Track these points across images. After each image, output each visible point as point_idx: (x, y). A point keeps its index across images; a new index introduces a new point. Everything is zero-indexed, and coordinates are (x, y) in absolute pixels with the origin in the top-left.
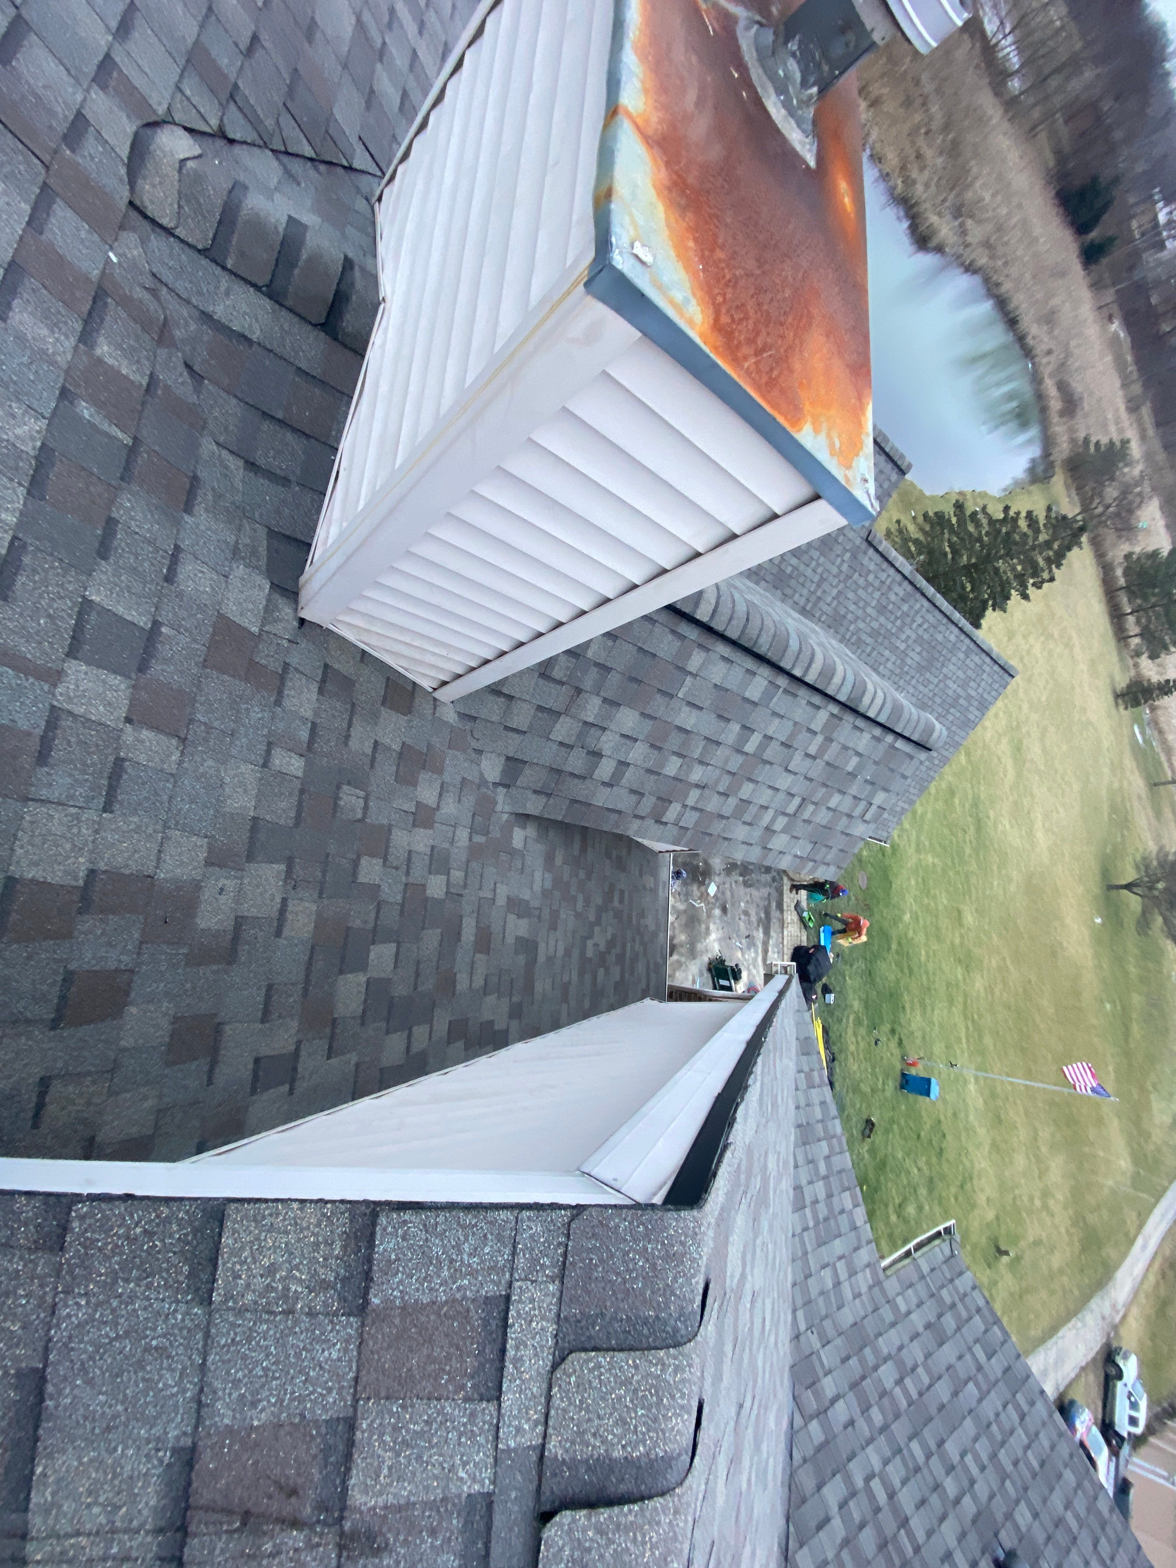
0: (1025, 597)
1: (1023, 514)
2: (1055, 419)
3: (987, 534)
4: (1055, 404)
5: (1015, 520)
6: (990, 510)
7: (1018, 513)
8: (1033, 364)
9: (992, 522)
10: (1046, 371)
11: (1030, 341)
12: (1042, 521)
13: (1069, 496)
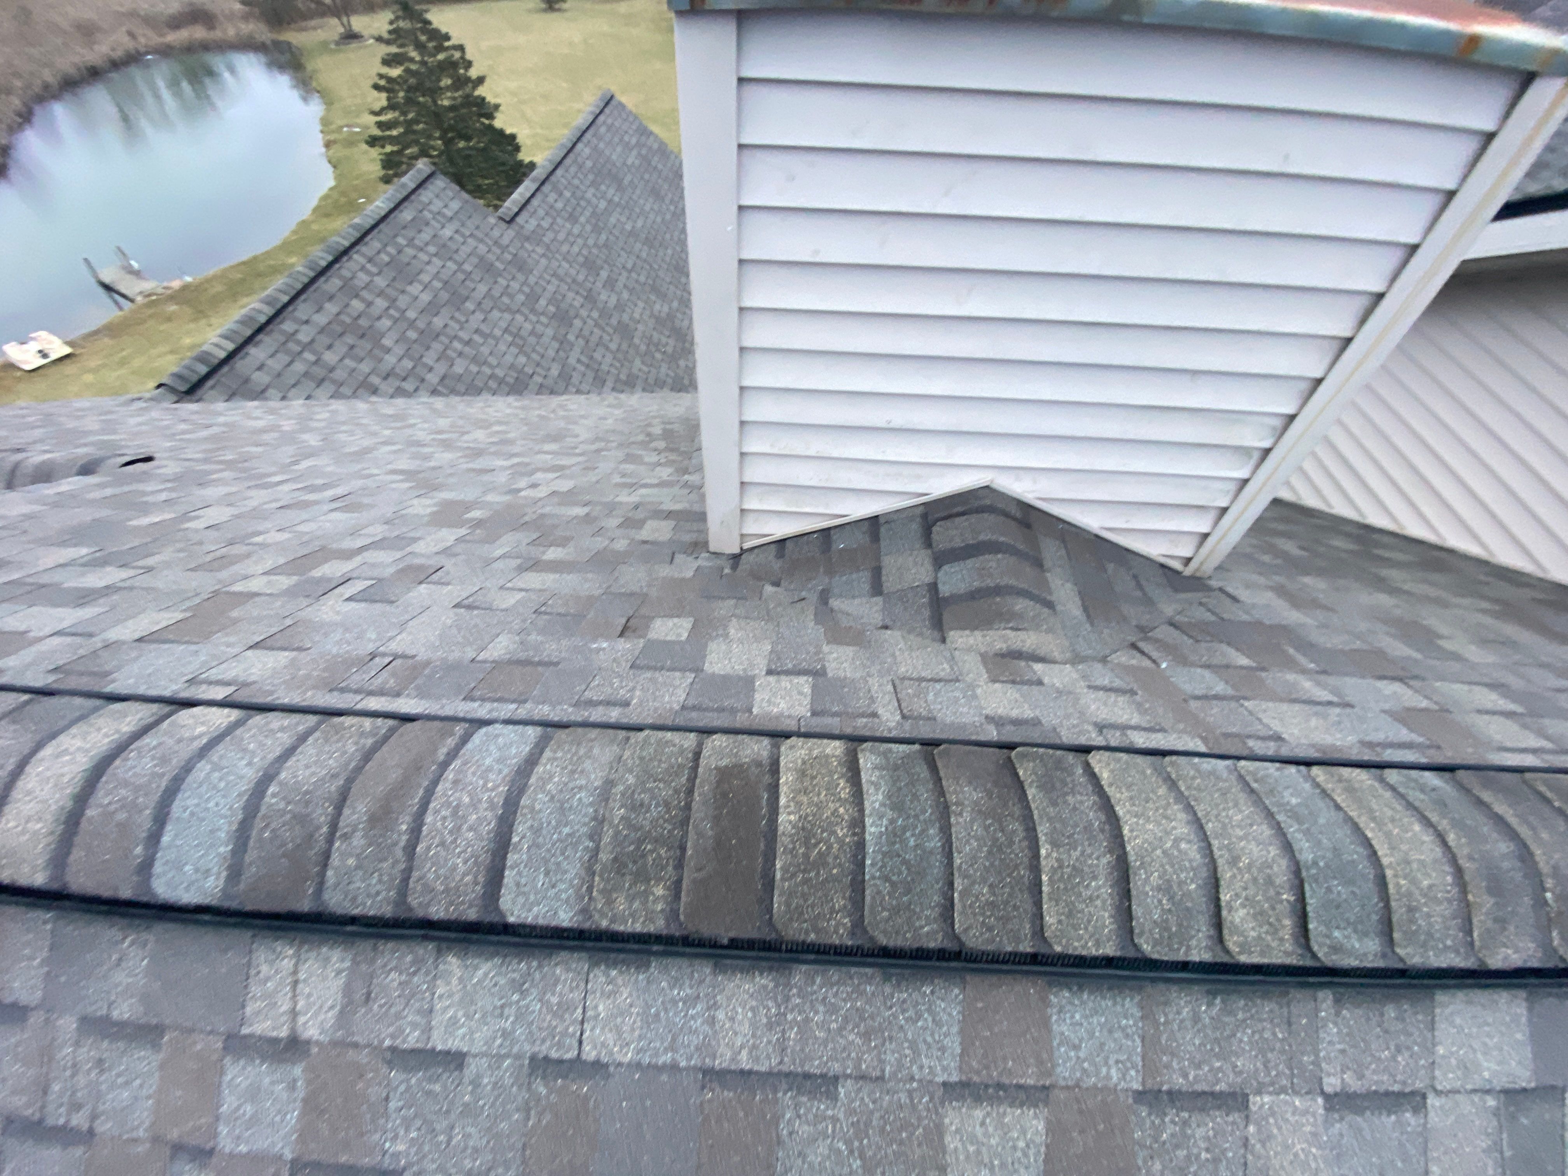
0: (481, 80)
1: (385, 70)
2: (217, 34)
3: (404, 113)
4: (199, 33)
5: (390, 80)
6: (377, 107)
7: (381, 76)
8: (148, 53)
9: (391, 107)
10: (156, 40)
11: (119, 54)
12: (394, 49)
13: (315, 28)
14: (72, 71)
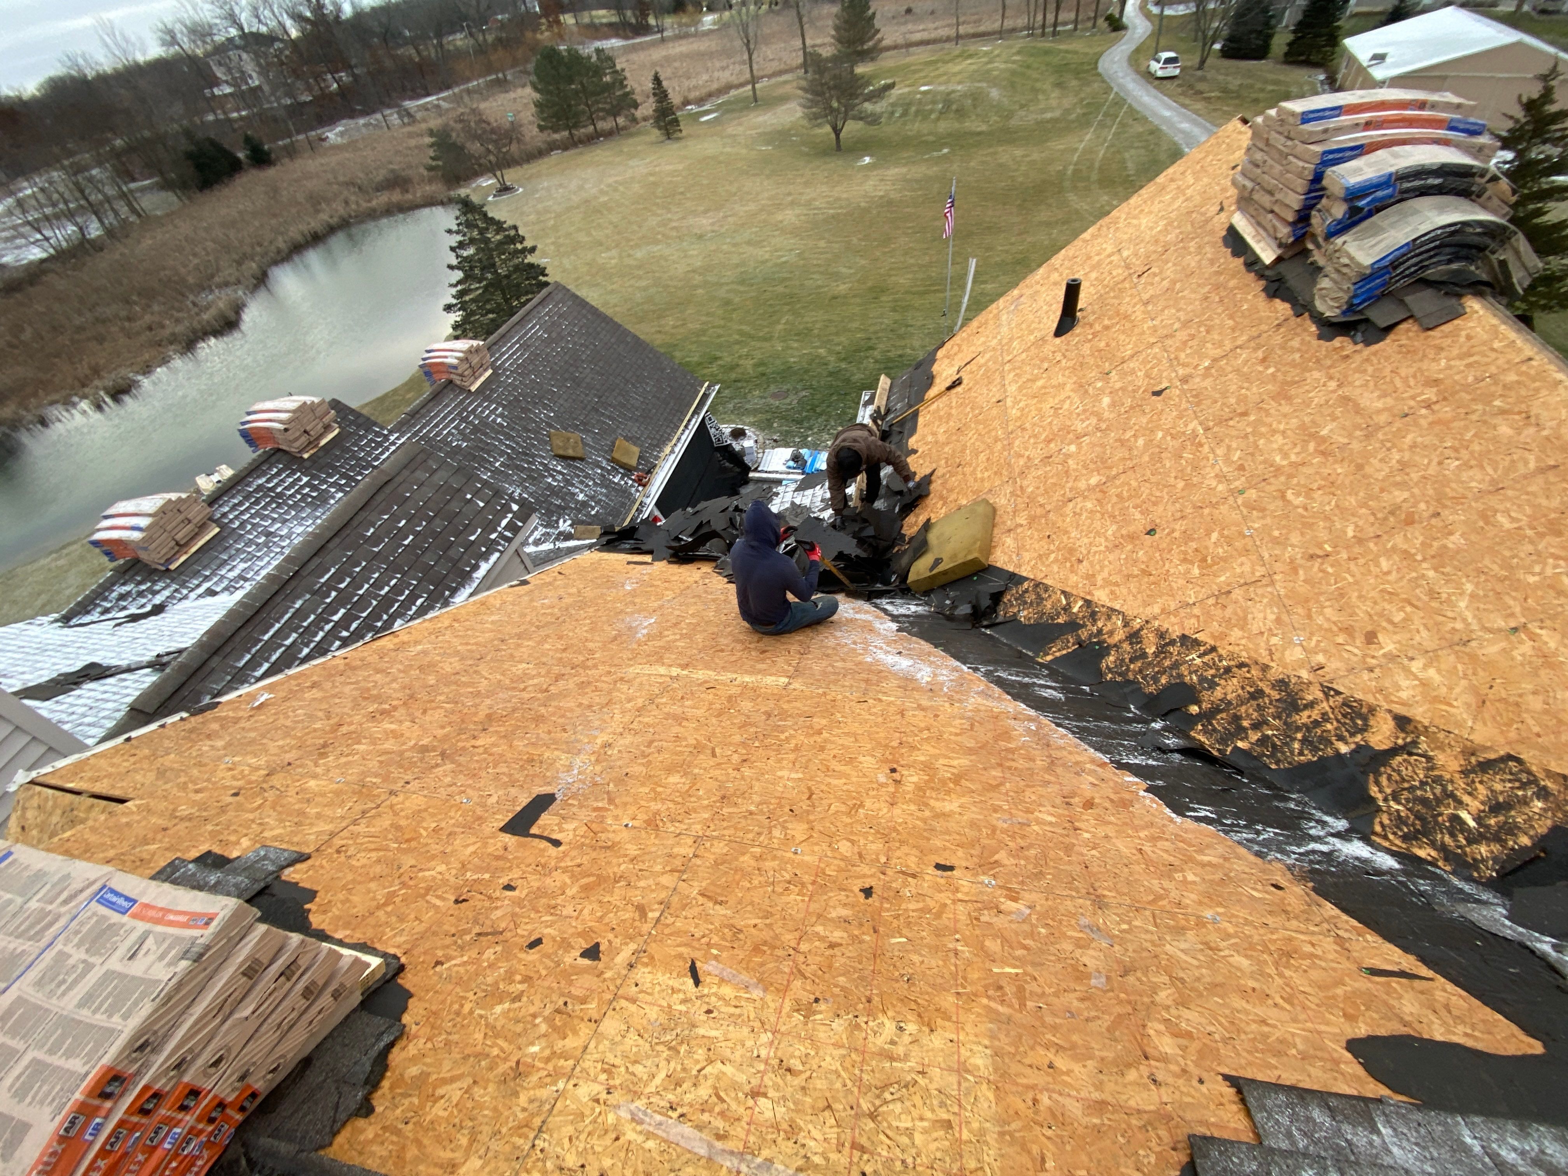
1: (455, 253)
2: (409, 196)
3: (475, 283)
4: (396, 196)
5: (461, 260)
6: (454, 281)
7: (455, 258)
8: (356, 217)
10: (364, 205)
11: (334, 221)
12: (461, 238)
14: (300, 238)
